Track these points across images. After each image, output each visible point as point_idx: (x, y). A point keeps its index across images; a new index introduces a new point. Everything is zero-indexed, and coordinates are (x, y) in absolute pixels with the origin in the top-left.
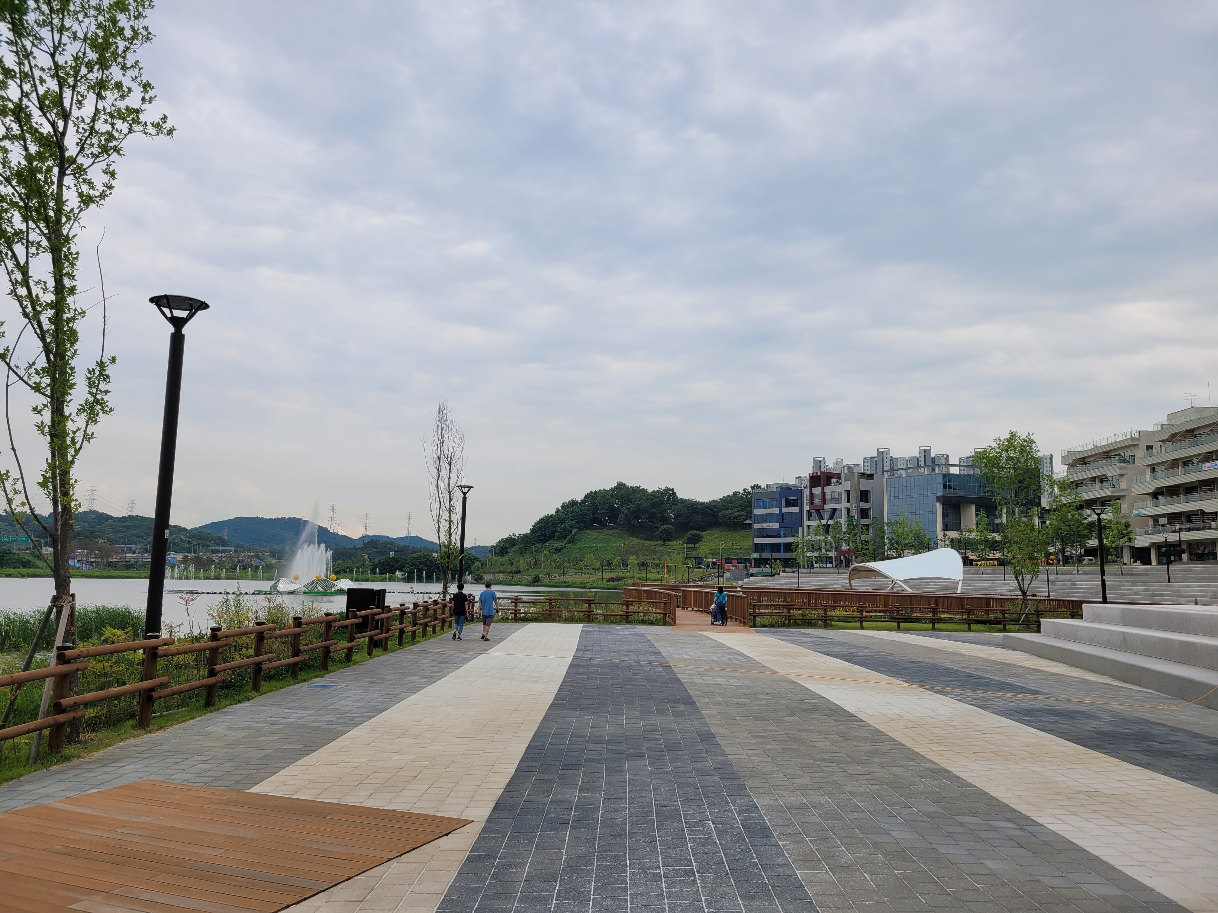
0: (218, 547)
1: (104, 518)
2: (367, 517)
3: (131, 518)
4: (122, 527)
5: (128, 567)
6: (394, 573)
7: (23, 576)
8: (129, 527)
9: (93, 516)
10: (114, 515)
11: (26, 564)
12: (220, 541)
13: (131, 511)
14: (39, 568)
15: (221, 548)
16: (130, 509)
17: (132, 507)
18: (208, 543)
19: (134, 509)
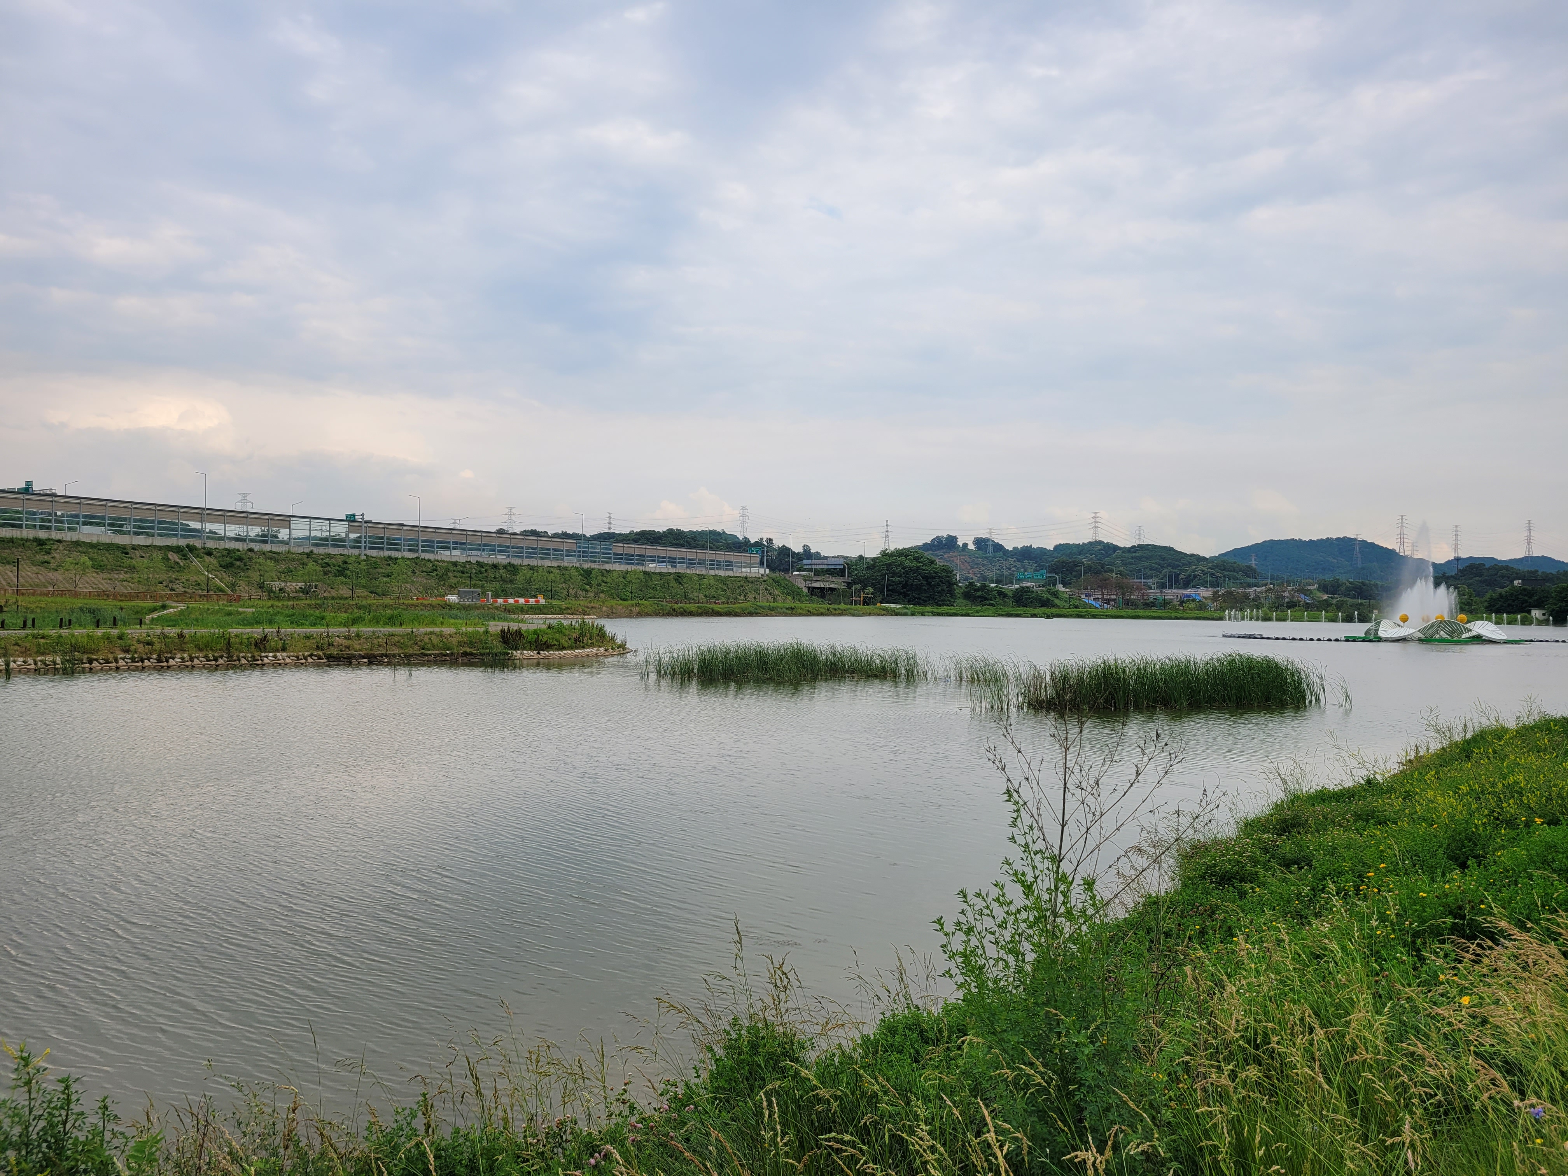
0: (1248, 580)
1: (1111, 549)
2: (1456, 531)
3: (1141, 547)
4: (1132, 558)
5: (1148, 605)
6: (1529, 612)
7: (1048, 617)
8: (1140, 558)
9: (1099, 547)
10: (1121, 545)
11: (1045, 603)
12: (1249, 572)
13: (1139, 539)
14: (1059, 607)
15: (1253, 581)
16: (1137, 537)
17: (1140, 535)
18: (1235, 574)
19: (1142, 537)
